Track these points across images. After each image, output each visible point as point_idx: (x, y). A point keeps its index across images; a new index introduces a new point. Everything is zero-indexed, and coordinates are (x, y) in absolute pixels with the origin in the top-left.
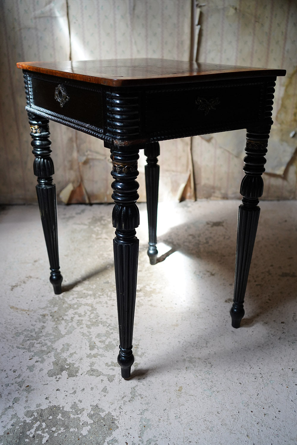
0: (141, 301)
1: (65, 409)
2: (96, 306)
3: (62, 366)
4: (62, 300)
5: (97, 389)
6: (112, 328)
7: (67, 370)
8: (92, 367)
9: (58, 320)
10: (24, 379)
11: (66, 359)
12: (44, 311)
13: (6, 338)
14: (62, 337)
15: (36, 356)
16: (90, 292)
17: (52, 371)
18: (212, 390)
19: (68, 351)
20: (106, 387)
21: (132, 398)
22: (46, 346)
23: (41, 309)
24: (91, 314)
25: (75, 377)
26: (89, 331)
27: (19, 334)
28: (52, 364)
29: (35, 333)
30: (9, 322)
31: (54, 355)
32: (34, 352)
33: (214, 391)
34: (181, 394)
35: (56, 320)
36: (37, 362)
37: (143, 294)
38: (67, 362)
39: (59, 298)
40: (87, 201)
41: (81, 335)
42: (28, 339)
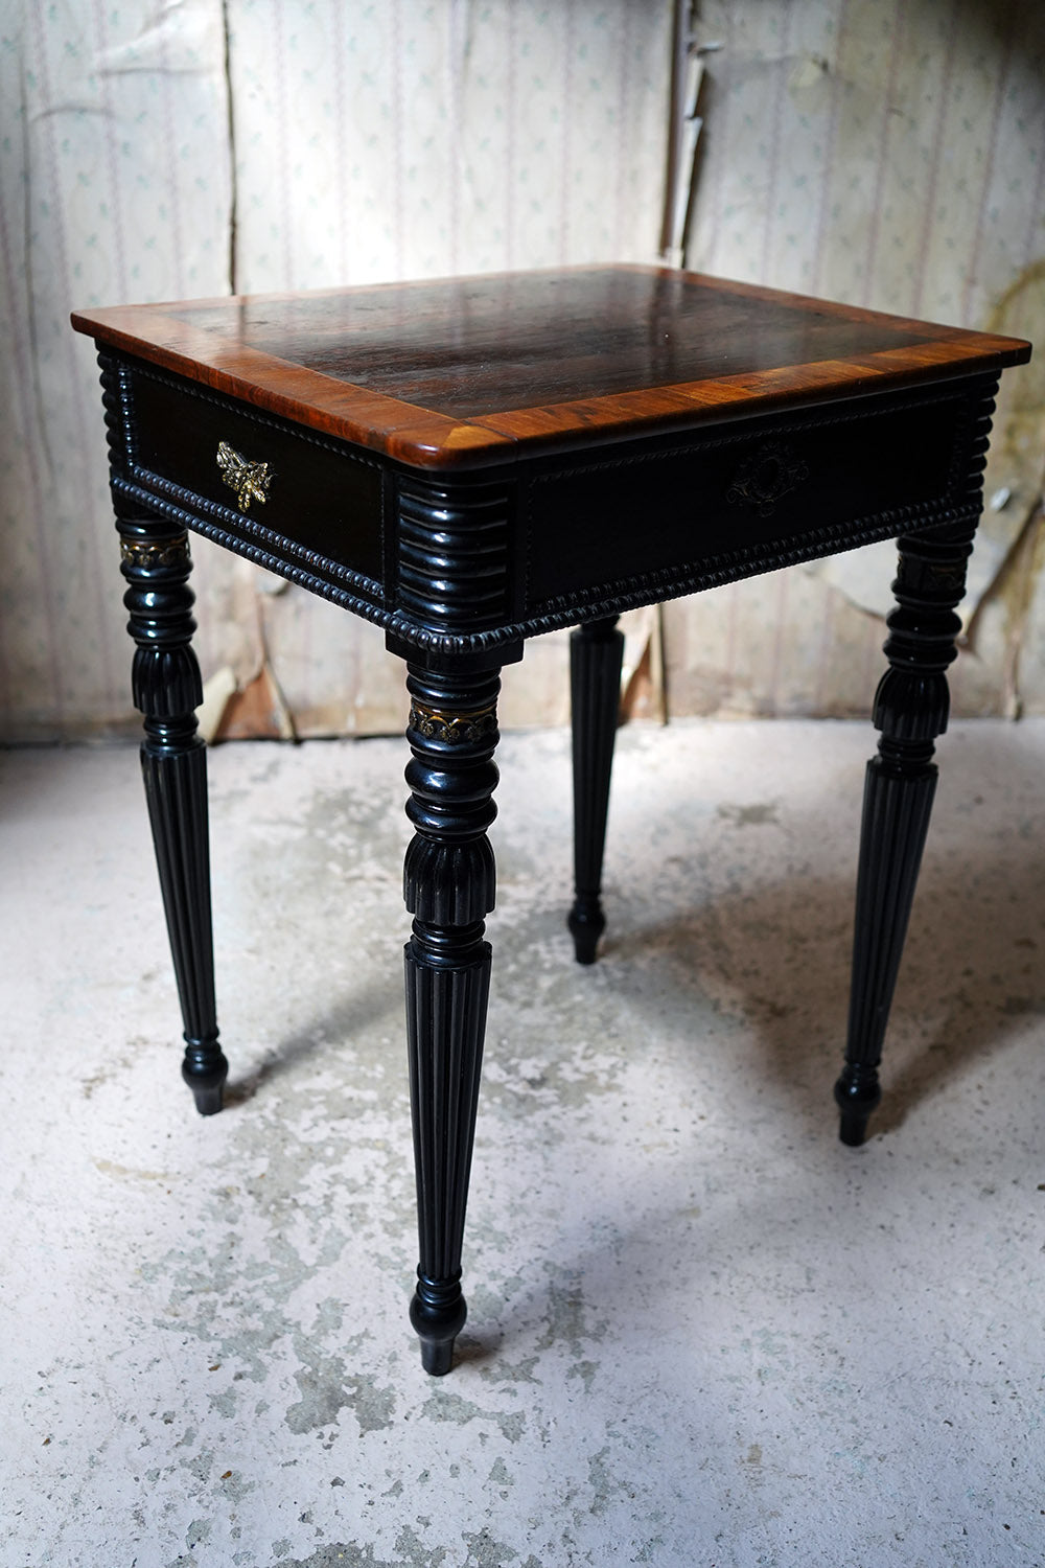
0: (552, 1123)
1: (377, 1557)
2: (400, 1148)
3: (331, 1389)
4: (276, 1128)
5: (472, 1470)
6: (475, 1230)
7: (355, 1404)
8: (439, 1388)
9: (280, 1208)
10: (211, 1448)
11: (340, 1362)
12: (224, 1175)
13: (107, 1289)
14: (309, 1275)
15: (230, 1355)
16: (370, 1095)
17: (299, 1409)
18: (862, 1452)
19: (339, 1327)
20: (500, 1460)
21: (599, 1500)
22: (259, 1315)
23: (208, 1166)
24: (389, 1181)
25: (387, 1428)
26: (399, 1248)
27: (151, 1272)
28: (294, 1382)
29: (210, 1265)
30: (106, 1227)
31: (292, 1345)
32: (222, 1340)
33: (869, 1457)
34: (760, 1472)
35: (273, 1208)
36: (239, 1376)
37: (556, 1095)
38: (346, 1374)
39: (263, 1123)
40: (286, 732)
41: (375, 1265)
42: (189, 1288)
